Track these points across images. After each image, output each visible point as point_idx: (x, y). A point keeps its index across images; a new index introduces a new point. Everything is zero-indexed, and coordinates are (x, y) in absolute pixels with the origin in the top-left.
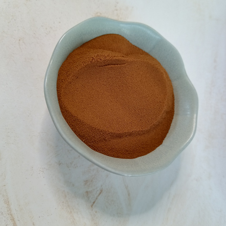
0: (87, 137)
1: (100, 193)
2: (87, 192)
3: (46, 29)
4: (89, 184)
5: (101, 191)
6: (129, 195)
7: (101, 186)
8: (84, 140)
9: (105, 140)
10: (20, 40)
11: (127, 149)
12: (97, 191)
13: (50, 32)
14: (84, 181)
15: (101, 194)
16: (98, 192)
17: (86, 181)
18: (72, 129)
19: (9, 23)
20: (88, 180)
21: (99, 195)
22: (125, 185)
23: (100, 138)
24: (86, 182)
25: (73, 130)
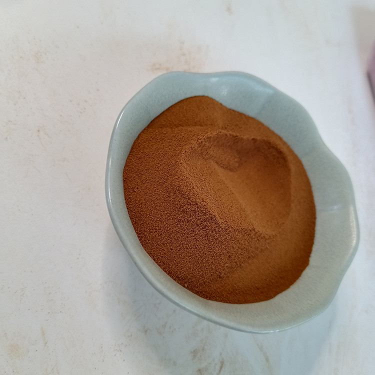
0: (190, 278)
1: (221, 367)
2: (199, 370)
3: (79, 104)
4: (201, 356)
5: (222, 364)
6: (267, 360)
7: (221, 355)
8: (186, 285)
9: (220, 277)
10: (39, 131)
11: (257, 285)
12: (216, 364)
13: (85, 109)
14: (191, 352)
15: (223, 368)
16: (218, 367)
17: (194, 351)
18: (164, 269)
19: (15, 105)
20: (196, 349)
21: (220, 371)
22: (258, 345)
23: (212, 275)
24: (195, 353)
25: (165, 271)
